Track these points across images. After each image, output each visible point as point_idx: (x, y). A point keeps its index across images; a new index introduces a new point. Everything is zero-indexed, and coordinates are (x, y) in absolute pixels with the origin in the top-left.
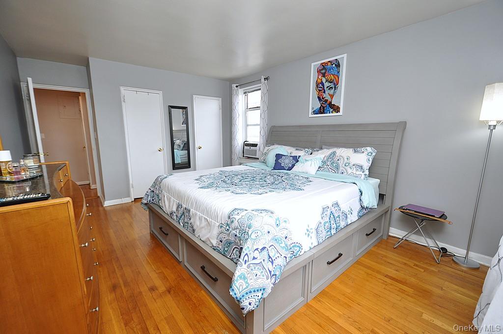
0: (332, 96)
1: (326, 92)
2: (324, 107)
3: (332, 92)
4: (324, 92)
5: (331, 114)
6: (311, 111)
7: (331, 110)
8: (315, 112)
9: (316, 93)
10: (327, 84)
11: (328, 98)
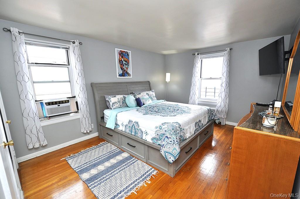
0: (127, 68)
1: (124, 66)
2: (124, 73)
3: (127, 66)
4: (123, 66)
5: (127, 77)
6: (118, 74)
7: (128, 75)
8: (120, 75)
9: (119, 65)
10: (124, 62)
11: (125, 69)
